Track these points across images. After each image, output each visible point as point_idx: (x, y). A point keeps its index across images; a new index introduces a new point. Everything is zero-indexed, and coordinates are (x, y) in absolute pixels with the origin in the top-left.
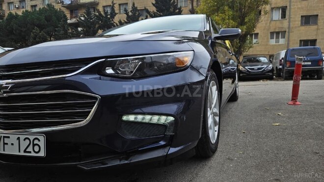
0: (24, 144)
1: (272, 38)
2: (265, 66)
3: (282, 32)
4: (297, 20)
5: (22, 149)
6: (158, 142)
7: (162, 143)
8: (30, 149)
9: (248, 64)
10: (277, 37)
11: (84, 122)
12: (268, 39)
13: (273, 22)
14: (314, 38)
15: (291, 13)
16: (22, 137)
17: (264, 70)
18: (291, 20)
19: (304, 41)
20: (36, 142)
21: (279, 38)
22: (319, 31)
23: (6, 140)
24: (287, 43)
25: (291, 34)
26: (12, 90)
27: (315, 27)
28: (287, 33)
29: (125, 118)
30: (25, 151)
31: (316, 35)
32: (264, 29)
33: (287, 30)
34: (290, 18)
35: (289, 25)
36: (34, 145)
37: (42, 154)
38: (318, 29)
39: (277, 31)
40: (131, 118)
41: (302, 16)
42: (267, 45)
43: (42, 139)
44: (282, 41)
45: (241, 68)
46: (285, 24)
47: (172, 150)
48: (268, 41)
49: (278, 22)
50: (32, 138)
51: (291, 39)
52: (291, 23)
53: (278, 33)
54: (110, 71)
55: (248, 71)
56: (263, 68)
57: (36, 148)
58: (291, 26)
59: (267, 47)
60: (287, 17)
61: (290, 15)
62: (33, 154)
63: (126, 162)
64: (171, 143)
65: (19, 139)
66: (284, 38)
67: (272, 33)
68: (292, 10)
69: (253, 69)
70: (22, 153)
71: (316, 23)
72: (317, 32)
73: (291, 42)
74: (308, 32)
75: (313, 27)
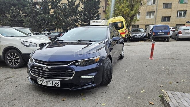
0: (54, 83)
1: (147, 15)
2: (142, 34)
3: (153, 12)
4: (161, 5)
6: (90, 83)
7: (91, 83)
8: (56, 85)
9: (134, 32)
12: (145, 15)
13: (148, 6)
14: (169, 16)
15: (158, 2)
17: (142, 36)
18: (158, 5)
19: (164, 17)
20: (58, 83)
21: (151, 15)
22: (172, 12)
23: (48, 82)
24: (155, 18)
25: (157, 13)
27: (170, 10)
28: (155, 12)
29: (81, 77)
30: (54, 85)
31: (171, 14)
32: (143, 10)
33: (156, 11)
34: (157, 4)
35: (157, 8)
36: (57, 84)
37: (59, 86)
38: (171, 11)
39: (150, 11)
40: (83, 77)
41: (163, 3)
42: (144, 19)
44: (153, 17)
45: (131, 35)
46: (155, 7)
47: (94, 85)
48: (145, 17)
49: (151, 6)
50: (56, 82)
51: (157, 16)
52: (158, 7)
53: (151, 12)
54: (77, 64)
55: (134, 36)
56: (141, 35)
57: (58, 85)
58: (158, 9)
59: (145, 20)
60: (156, 3)
61: (157, 2)
62: (57, 86)
63: (82, 88)
64: (93, 83)
65: (52, 82)
66: (154, 15)
67: (147, 12)
69: (136, 36)
70: (53, 86)
71: (171, 8)
72: (171, 12)
73: (157, 18)
74: (166, 13)
75: (169, 10)
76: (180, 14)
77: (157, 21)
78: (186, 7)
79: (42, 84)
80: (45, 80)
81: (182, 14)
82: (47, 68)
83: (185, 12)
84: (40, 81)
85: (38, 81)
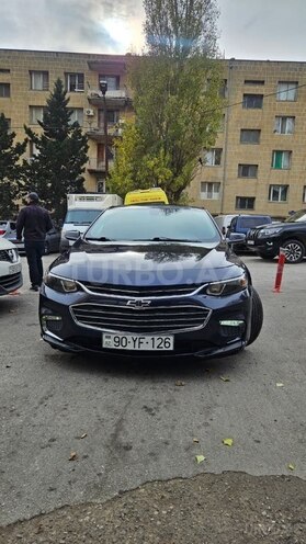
0: (157, 343)
1: (203, 190)
3: (215, 183)
4: (234, 170)
5: (156, 346)
6: (235, 338)
7: (238, 338)
8: (162, 345)
10: (210, 190)
11: (201, 326)
12: (198, 191)
13: (204, 169)
14: (252, 195)
15: (227, 160)
16: (156, 338)
18: (227, 168)
19: (241, 198)
20: (167, 340)
22: (258, 187)
23: (141, 340)
24: (221, 199)
25: (226, 187)
26: (150, 305)
27: (254, 181)
28: (221, 185)
29: (222, 323)
30: (158, 347)
31: (255, 192)
33: (222, 182)
34: (225, 165)
35: (224, 174)
36: (165, 343)
37: (171, 348)
38: (257, 184)
39: (209, 181)
41: (239, 165)
42: (197, 200)
43: (172, 338)
44: (215, 196)
46: (220, 170)
48: (198, 194)
49: (211, 169)
50: (164, 338)
51: (226, 194)
52: (227, 173)
53: (210, 184)
57: (167, 345)
58: (227, 176)
60: (222, 162)
61: (225, 161)
62: (164, 349)
63: (222, 351)
65: (153, 338)
66: (218, 192)
67: (203, 184)
68: (228, 155)
70: (156, 349)
71: (255, 176)
72: (256, 188)
73: (226, 199)
74: (246, 187)
75: (252, 181)
76: (276, 194)
77: (225, 206)
78: (288, 177)
79: (120, 347)
80: (130, 337)
81: (279, 192)
82: (139, 303)
83: (286, 188)
84: (111, 340)
85: (105, 340)
